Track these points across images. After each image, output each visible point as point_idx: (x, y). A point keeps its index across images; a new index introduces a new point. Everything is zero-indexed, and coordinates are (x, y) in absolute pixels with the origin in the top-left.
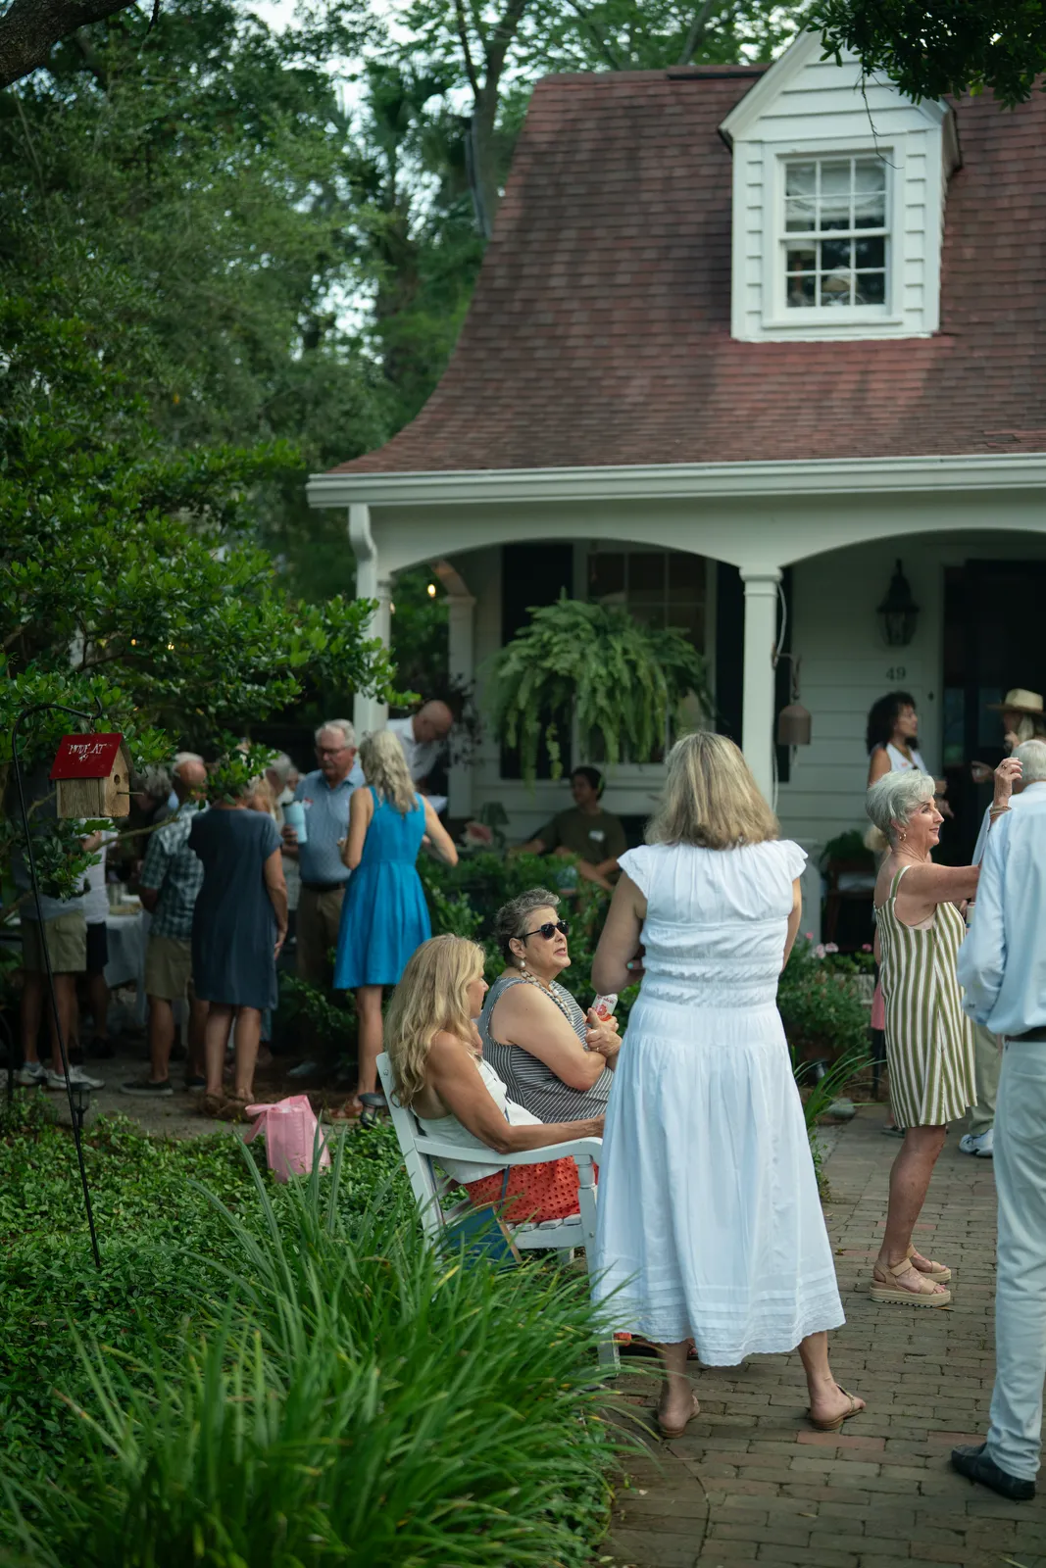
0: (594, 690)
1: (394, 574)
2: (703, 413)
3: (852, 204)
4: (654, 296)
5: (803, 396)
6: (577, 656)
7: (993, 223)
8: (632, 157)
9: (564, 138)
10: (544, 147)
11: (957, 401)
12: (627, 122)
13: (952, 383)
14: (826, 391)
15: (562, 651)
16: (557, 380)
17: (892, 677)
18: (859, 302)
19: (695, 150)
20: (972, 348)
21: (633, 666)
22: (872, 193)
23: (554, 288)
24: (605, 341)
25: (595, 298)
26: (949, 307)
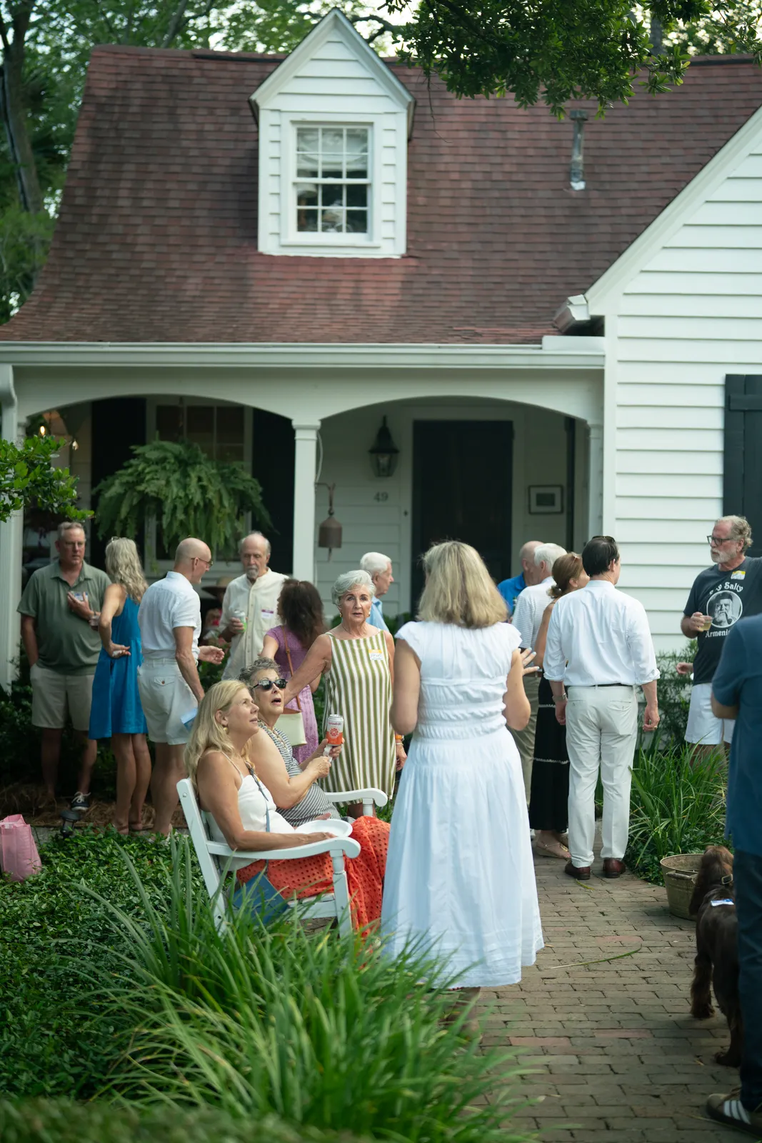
0: (175, 508)
1: (28, 418)
2: (245, 305)
3: (345, 160)
4: (198, 217)
5: (317, 296)
6: (163, 482)
7: (435, 180)
8: (172, 113)
9: (119, 94)
10: (103, 100)
11: (426, 304)
12: (166, 87)
13: (420, 292)
14: (332, 293)
15: (153, 479)
16: (132, 276)
17: (378, 499)
18: (348, 231)
19: (218, 112)
20: (430, 267)
21: (204, 489)
22: (357, 153)
23: (122, 207)
24: (164, 249)
25: (155, 216)
26: (412, 238)
